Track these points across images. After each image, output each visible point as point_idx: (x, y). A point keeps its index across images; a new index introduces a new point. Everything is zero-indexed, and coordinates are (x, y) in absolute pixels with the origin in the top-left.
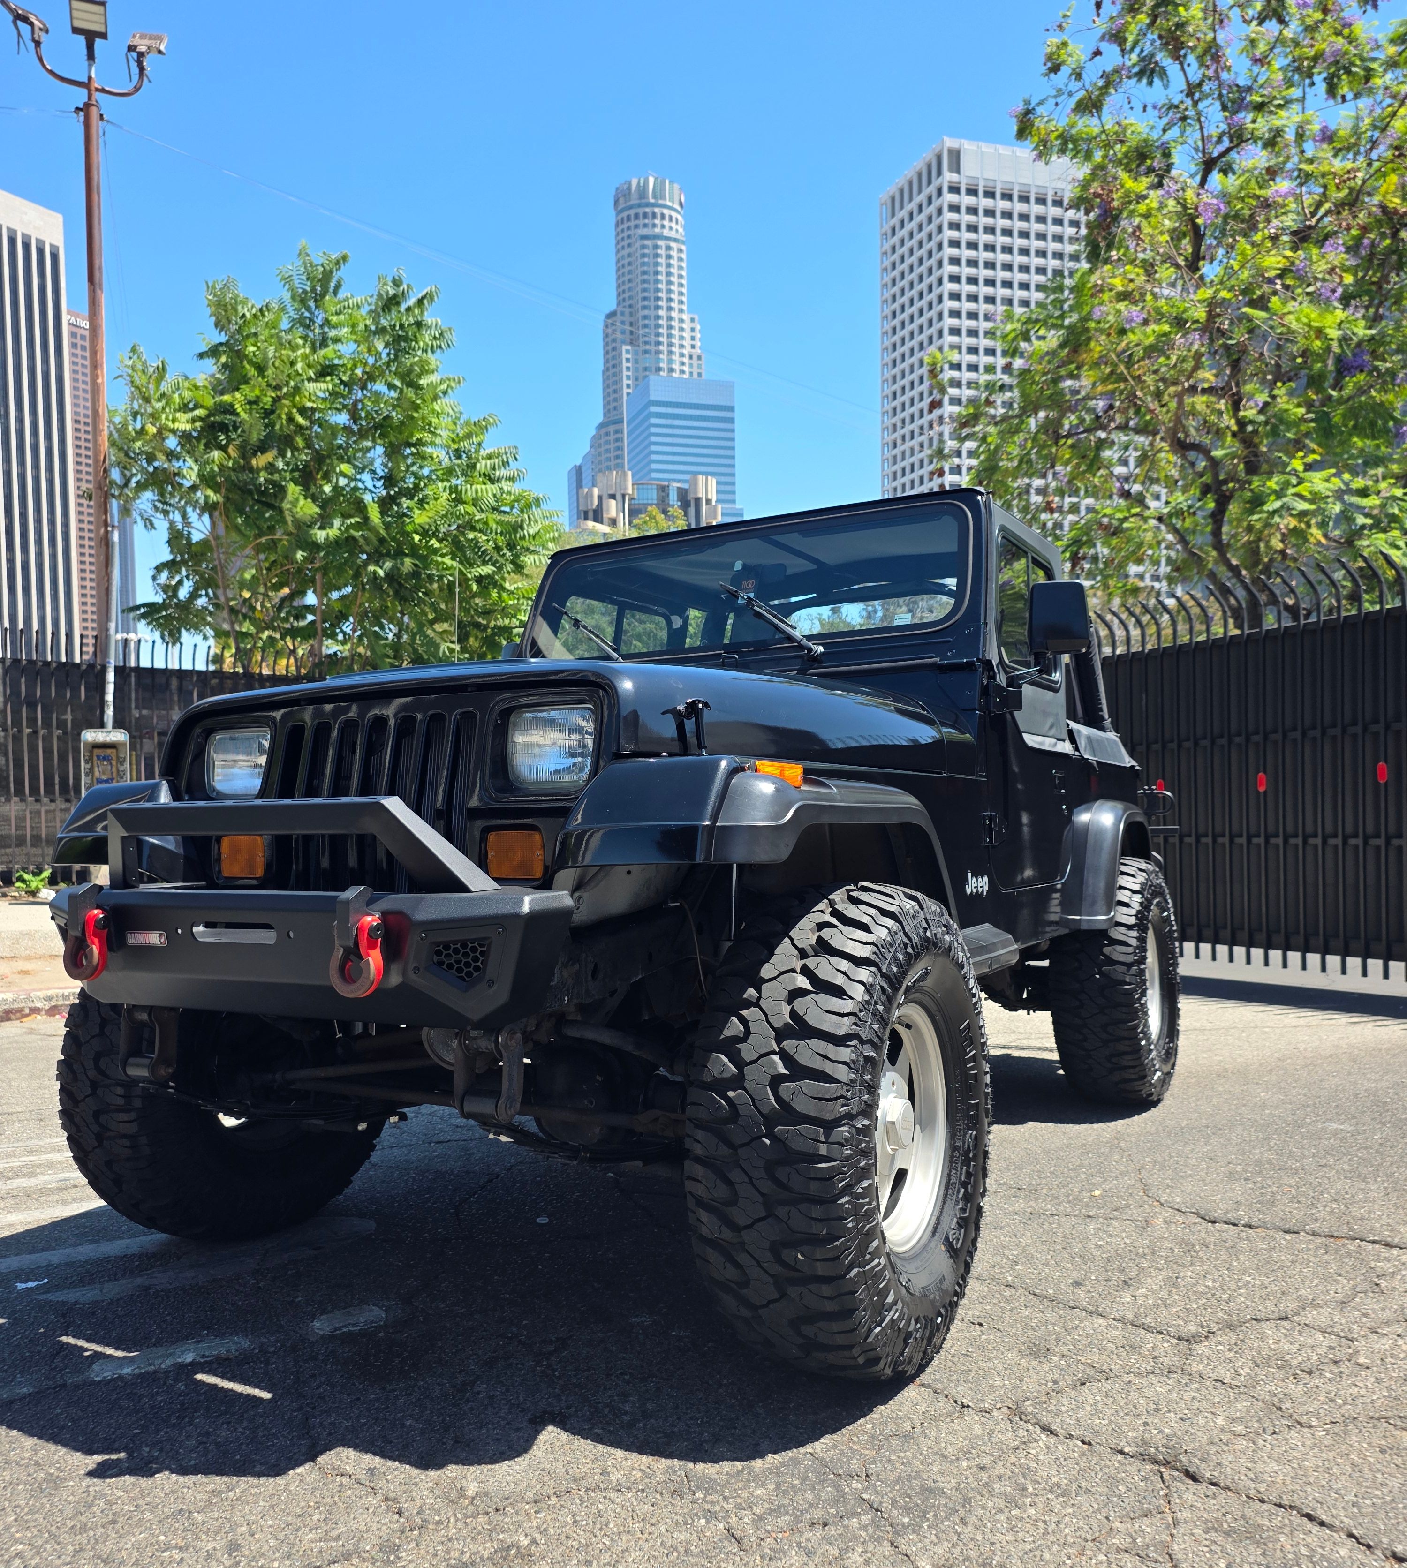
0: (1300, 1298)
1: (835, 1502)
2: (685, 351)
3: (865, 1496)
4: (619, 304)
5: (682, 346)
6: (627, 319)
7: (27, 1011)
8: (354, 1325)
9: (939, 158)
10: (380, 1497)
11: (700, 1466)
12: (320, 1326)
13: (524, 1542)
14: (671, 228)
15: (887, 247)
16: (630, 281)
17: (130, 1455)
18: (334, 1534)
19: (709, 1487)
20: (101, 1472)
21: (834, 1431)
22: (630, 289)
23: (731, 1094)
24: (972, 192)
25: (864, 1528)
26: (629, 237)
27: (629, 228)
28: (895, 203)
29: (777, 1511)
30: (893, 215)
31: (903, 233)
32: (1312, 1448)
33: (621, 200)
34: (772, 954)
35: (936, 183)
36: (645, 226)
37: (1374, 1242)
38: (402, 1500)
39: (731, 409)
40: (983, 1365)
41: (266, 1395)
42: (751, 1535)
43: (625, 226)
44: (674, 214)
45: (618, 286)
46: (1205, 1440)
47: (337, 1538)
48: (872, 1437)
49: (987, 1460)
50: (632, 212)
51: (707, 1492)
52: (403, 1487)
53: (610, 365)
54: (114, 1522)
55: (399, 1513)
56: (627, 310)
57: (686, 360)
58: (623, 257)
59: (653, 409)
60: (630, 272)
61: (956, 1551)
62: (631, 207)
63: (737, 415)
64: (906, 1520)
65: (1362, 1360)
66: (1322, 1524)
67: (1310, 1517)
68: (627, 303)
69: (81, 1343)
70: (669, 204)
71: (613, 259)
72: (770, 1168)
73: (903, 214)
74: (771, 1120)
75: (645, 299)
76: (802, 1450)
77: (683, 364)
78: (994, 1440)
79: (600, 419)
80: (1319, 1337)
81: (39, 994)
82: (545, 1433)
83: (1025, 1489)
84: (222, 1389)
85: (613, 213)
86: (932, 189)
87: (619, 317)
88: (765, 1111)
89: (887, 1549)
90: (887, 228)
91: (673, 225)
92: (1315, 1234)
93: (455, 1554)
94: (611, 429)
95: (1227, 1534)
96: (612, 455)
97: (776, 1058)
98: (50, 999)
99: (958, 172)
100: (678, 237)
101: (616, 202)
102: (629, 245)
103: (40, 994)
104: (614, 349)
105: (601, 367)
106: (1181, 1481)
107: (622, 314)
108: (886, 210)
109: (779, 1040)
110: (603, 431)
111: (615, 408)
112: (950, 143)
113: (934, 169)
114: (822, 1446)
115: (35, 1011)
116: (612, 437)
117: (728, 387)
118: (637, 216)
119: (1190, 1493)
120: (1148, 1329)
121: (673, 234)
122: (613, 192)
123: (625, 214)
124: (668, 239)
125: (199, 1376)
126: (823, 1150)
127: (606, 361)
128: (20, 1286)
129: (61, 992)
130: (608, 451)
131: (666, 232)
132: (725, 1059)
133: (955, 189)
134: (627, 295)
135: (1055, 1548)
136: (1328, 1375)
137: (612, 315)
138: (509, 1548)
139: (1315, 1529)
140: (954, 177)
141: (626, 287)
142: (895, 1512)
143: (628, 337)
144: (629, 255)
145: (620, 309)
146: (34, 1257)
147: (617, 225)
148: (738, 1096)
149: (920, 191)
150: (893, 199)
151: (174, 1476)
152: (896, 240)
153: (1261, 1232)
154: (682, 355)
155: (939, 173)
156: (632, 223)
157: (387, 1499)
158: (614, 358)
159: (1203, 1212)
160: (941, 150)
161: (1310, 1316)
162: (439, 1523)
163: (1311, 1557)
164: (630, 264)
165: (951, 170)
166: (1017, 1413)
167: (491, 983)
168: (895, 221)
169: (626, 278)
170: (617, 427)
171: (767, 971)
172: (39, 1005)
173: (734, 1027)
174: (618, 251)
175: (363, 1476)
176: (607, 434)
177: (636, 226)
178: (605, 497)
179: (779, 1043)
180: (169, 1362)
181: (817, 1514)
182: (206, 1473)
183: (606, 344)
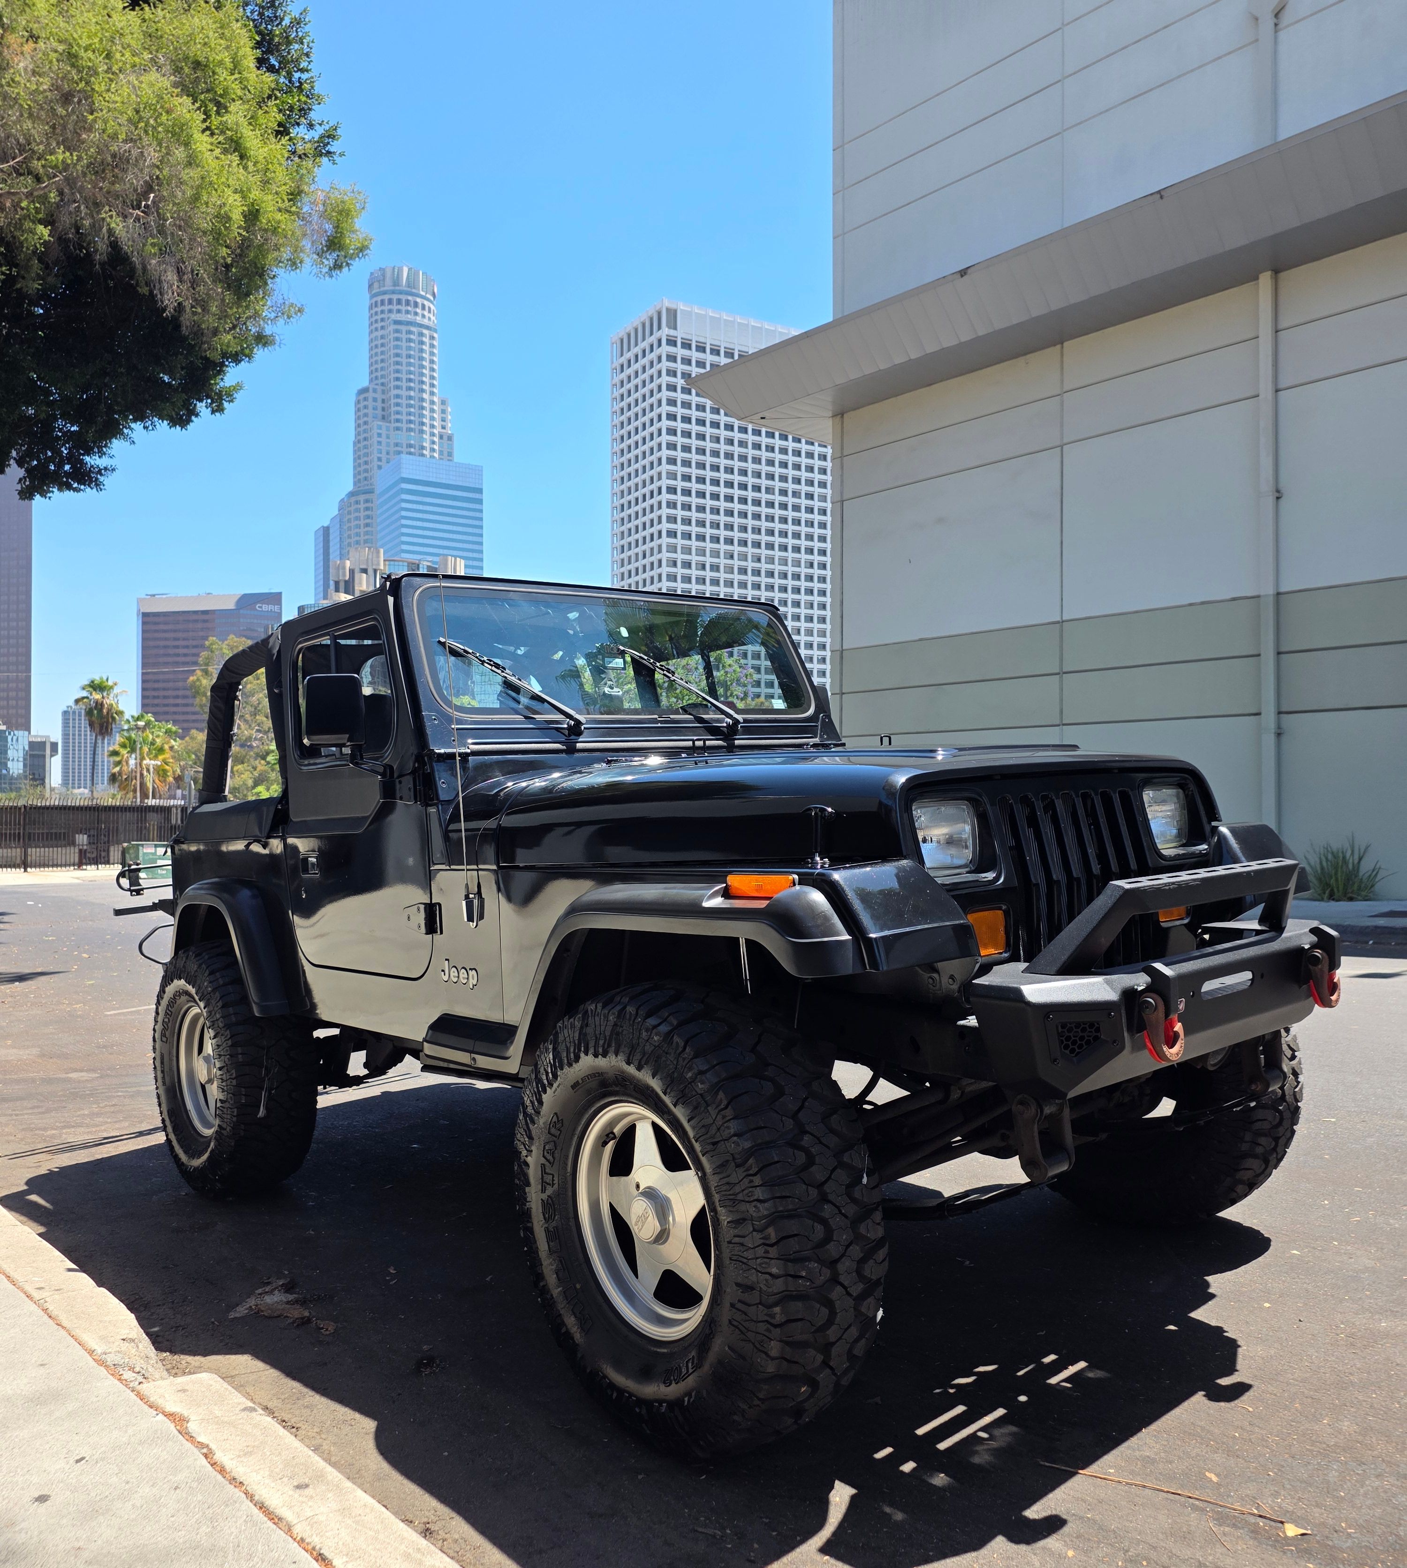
2: (436, 431)
4: (371, 381)
5: (432, 426)
6: (379, 396)
9: (659, 314)
14: (423, 316)
15: (617, 380)
16: (382, 361)
22: (382, 369)
24: (687, 345)
26: (382, 320)
27: (382, 312)
28: (625, 344)
30: (622, 355)
31: (630, 371)
33: (376, 285)
35: (657, 335)
36: (399, 311)
39: (480, 491)
43: (379, 309)
44: (426, 303)
45: (371, 365)
50: (386, 297)
53: (361, 437)
56: (379, 388)
57: (436, 439)
58: (376, 338)
59: (404, 486)
60: (382, 353)
62: (385, 293)
63: (485, 496)
68: (380, 381)
70: (423, 293)
71: (367, 339)
73: (630, 355)
75: (397, 379)
77: (433, 443)
79: (350, 487)
85: (368, 296)
86: (653, 339)
87: (371, 395)
90: (617, 364)
91: (426, 313)
94: (362, 498)
96: (362, 522)
99: (675, 328)
100: (431, 324)
101: (370, 286)
102: (382, 328)
104: (366, 423)
105: (352, 438)
107: (375, 391)
108: (616, 349)
110: (353, 499)
111: (366, 479)
112: (667, 304)
113: (653, 324)
116: (362, 506)
117: (478, 471)
118: (390, 302)
121: (425, 322)
122: (368, 276)
123: (379, 298)
124: (421, 326)
127: (358, 434)
130: (357, 518)
131: (419, 319)
133: (672, 342)
134: (379, 374)
137: (364, 390)
140: (672, 332)
141: (379, 366)
143: (379, 412)
144: (382, 337)
145: (372, 387)
147: (371, 308)
149: (644, 339)
150: (622, 341)
152: (623, 376)
154: (433, 434)
155: (659, 328)
156: (386, 308)
158: (365, 431)
160: (661, 308)
164: (383, 345)
165: (669, 327)
168: (623, 360)
169: (379, 358)
170: (367, 496)
174: (371, 332)
176: (357, 502)
177: (390, 311)
178: (357, 571)
183: (358, 418)
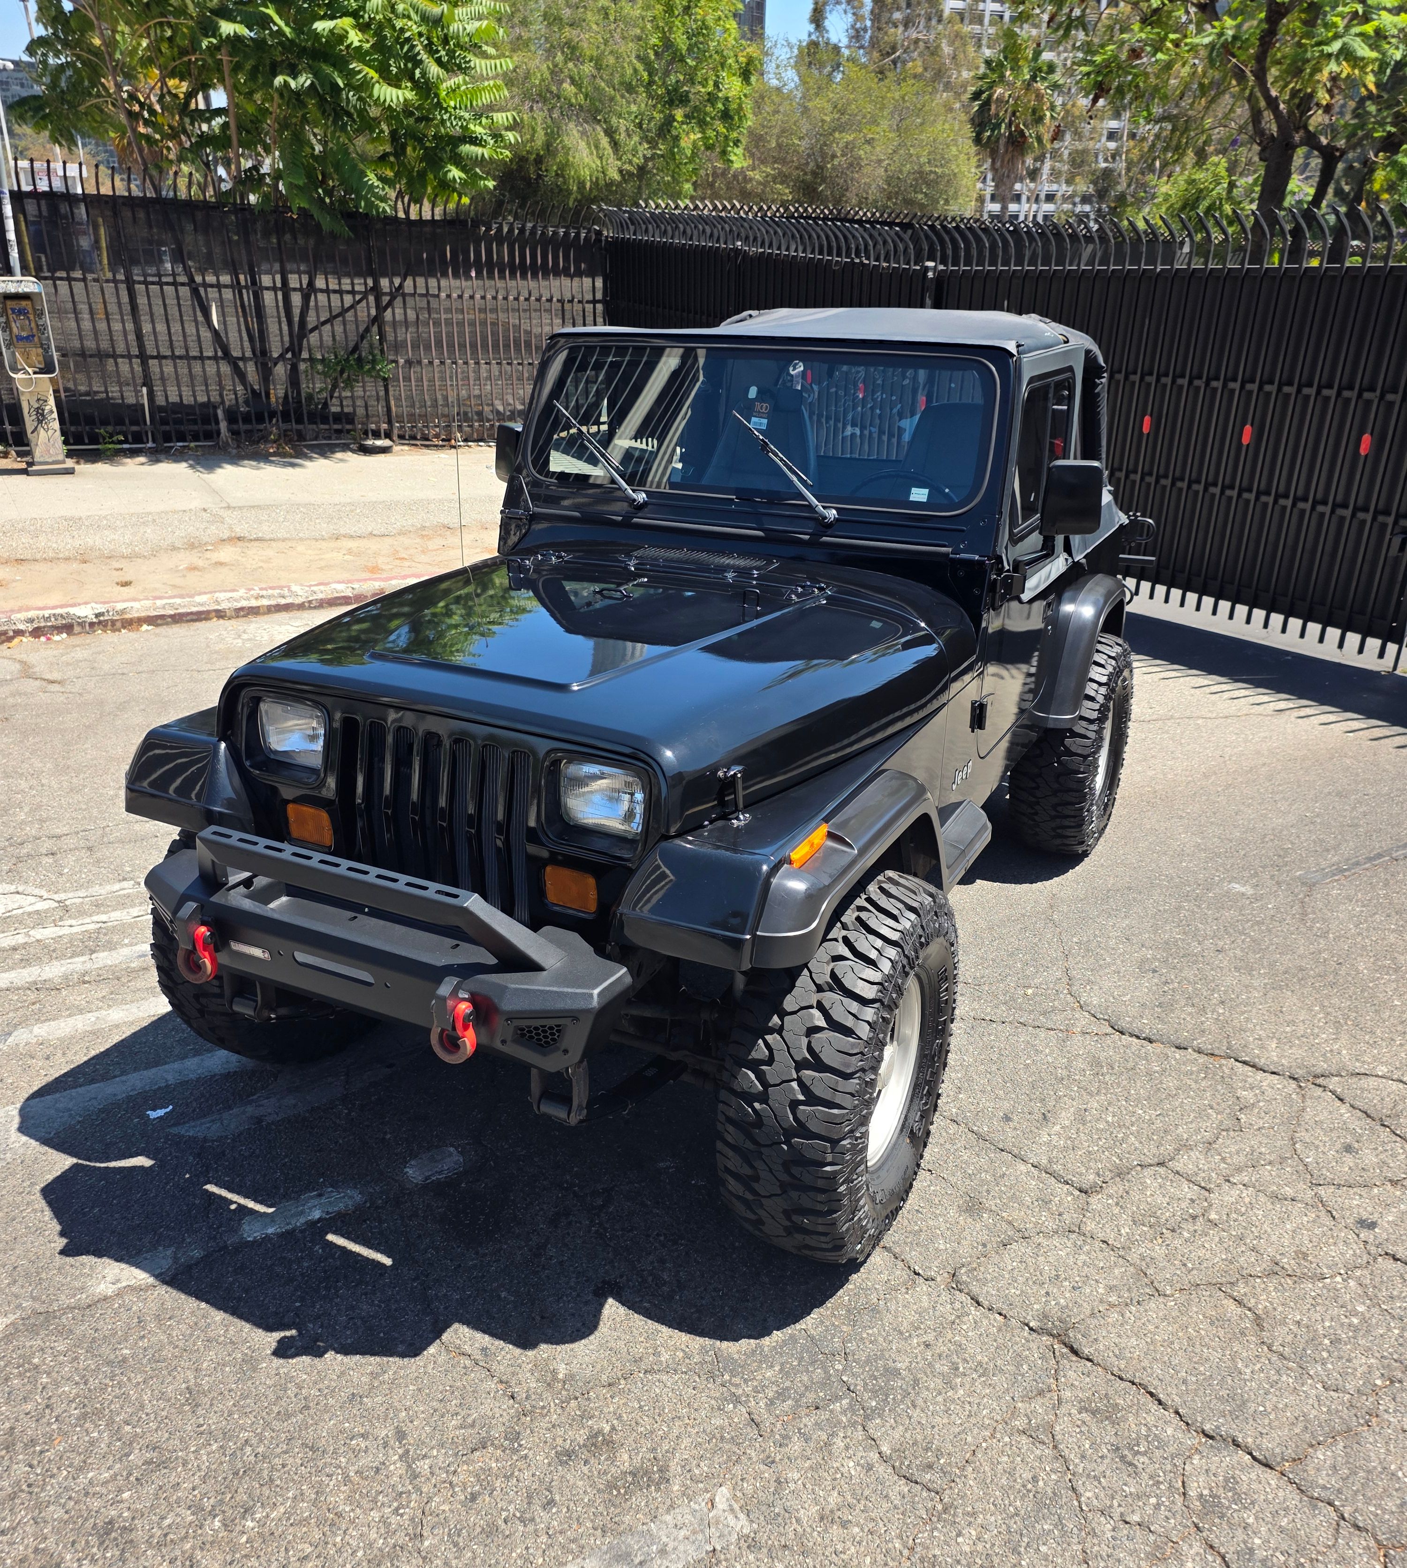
0: (1179, 1138)
1: (823, 1385)
3: (845, 1378)
7: (11, 634)
8: (440, 1173)
10: (496, 1379)
11: (725, 1344)
12: (414, 1173)
13: (607, 1428)
17: (299, 1331)
18: (470, 1420)
19: (733, 1367)
20: (283, 1351)
21: (821, 1303)
23: (757, 1105)
25: (844, 1412)
29: (782, 1395)
32: (1163, 1320)
34: (793, 986)
37: (1245, 1063)
38: (513, 1384)
40: (931, 1223)
41: (388, 1262)
42: (767, 1420)
46: (1088, 1312)
47: (473, 1426)
48: (848, 1311)
49: (930, 1337)
51: (732, 1376)
52: (511, 1369)
54: (307, 1407)
55: (513, 1397)
61: (908, 1435)
64: (874, 1404)
65: (1213, 1216)
66: (1160, 1402)
67: (1152, 1394)
69: (224, 1193)
72: (786, 1166)
74: (789, 1134)
76: (798, 1326)
78: (937, 1313)
80: (1185, 1185)
81: (19, 616)
82: (607, 1306)
83: (957, 1369)
84: (351, 1252)
88: (785, 1126)
89: (860, 1434)
92: (1200, 1052)
93: (559, 1441)
95: (1093, 1413)
97: (794, 1084)
98: (31, 621)
103: (22, 616)
106: (1067, 1358)
109: (798, 1069)
114: (811, 1322)
115: (19, 633)
119: (1073, 1369)
120: (1058, 1178)
125: (331, 1237)
126: (829, 1158)
128: (153, 1115)
129: (41, 613)
132: (752, 1076)
135: (976, 1431)
136: (1186, 1235)
138: (596, 1436)
139: (1154, 1407)
142: (866, 1396)
146: (151, 1073)
148: (763, 1110)
151: (339, 1357)
153: (1158, 1047)
157: (501, 1382)
159: (1114, 1019)
161: (1183, 1163)
162: (543, 1407)
163: (1147, 1436)
166: (955, 1283)
167: (566, 1051)
171: (789, 1003)
172: (21, 627)
173: (760, 1051)
175: (477, 1355)
179: (797, 1071)
180: (302, 1220)
181: (811, 1397)
182: (363, 1353)
